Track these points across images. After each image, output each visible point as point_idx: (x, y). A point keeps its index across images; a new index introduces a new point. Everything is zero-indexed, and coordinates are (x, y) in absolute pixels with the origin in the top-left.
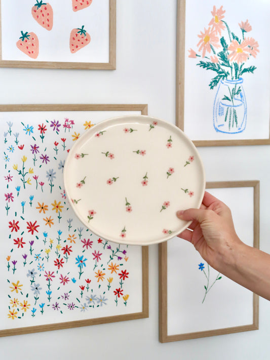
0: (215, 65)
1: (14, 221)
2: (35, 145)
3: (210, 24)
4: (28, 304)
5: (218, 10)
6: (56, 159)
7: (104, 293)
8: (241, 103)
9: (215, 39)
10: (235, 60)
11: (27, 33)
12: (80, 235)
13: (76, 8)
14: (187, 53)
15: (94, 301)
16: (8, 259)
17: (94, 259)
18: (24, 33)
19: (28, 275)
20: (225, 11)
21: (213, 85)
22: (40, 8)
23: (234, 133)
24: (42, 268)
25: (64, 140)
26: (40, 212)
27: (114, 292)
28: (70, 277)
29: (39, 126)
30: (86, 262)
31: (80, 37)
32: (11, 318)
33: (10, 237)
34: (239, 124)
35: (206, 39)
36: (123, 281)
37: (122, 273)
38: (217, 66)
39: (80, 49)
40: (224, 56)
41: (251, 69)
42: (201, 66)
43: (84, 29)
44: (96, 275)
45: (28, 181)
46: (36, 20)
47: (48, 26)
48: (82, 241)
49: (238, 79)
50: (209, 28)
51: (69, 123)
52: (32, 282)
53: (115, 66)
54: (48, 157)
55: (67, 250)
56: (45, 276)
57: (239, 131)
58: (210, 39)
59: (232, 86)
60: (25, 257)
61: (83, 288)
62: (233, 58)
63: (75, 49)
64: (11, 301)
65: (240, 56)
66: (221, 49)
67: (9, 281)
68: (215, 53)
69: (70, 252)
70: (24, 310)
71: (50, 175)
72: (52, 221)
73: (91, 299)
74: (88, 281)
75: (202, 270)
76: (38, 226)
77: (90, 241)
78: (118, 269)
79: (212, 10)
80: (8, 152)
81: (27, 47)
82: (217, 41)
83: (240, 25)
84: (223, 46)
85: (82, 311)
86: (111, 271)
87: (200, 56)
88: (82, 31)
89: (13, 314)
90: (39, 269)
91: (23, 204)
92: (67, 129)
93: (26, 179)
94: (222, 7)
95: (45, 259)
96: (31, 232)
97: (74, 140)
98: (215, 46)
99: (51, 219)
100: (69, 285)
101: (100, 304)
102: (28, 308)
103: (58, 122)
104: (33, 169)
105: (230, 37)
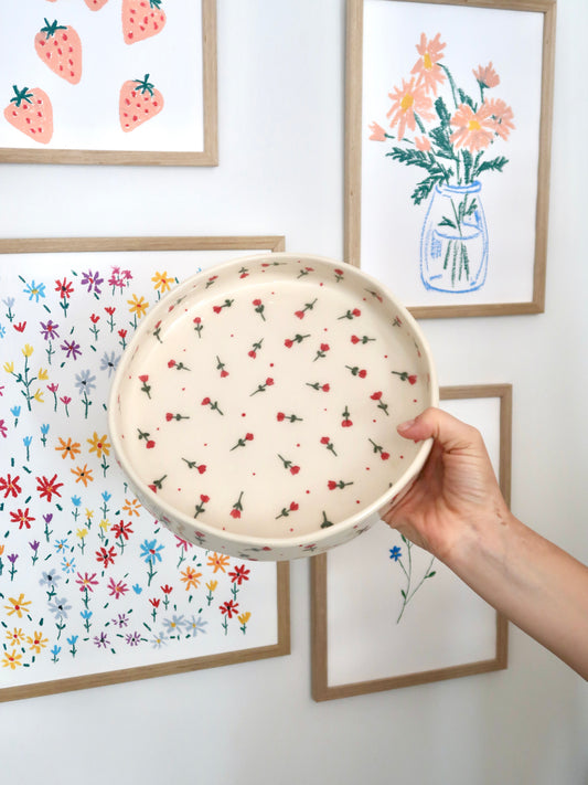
0: (423, 155)
1: (9, 476)
2: (50, 322)
3: (413, 72)
4: (43, 638)
5: (431, 43)
6: (95, 349)
7: (200, 611)
8: (477, 231)
9: (425, 102)
10: (465, 145)
11: (26, 89)
13: (131, 36)
14: (366, 132)
15: (180, 626)
16: (1, 551)
17: (178, 546)
18: (20, 89)
19: (42, 582)
20: (444, 45)
21: (419, 196)
22: (53, 37)
23: (463, 292)
24: (70, 568)
25: (110, 311)
26: (64, 456)
27: (221, 608)
28: (130, 583)
29: (58, 282)
30: (161, 552)
31: (141, 97)
32: (9, 667)
33: (2, 509)
34: (472, 274)
35: (405, 103)
36: (237, 586)
37: (235, 572)
38: (428, 158)
39: (142, 122)
40: (442, 136)
41: (498, 164)
42: (394, 158)
43: (149, 81)
44: (183, 577)
45: (37, 397)
46: (45, 61)
47: (72, 75)
49: (470, 184)
50: (413, 79)
51: (122, 276)
52: (51, 594)
53: (217, 158)
54: (78, 346)
56: (78, 582)
57: (473, 287)
58: (414, 102)
59: (459, 198)
60: (35, 546)
61: (156, 603)
62: (461, 140)
63: (132, 123)
64: (9, 633)
65: (476, 137)
66: (437, 123)
67: (1, 595)
68: (423, 131)
69: (129, 534)
70: (35, 650)
71: (84, 383)
72: (90, 474)
73: (173, 624)
74: (167, 590)
75: (396, 560)
76: (62, 484)
78: (228, 564)
79: (419, 43)
81: (28, 120)
82: (429, 106)
83: (475, 72)
84: (441, 117)
85: (155, 647)
86: (213, 567)
87: (392, 138)
88: (145, 85)
89: (12, 659)
90: (64, 569)
91: (27, 442)
92: (118, 288)
93: (33, 390)
94: (438, 36)
95: (77, 549)
96: (46, 497)
97: (132, 310)
98: (423, 115)
99: (87, 470)
100: (128, 599)
101: (191, 633)
102: (43, 646)
103: (97, 274)
104: (46, 371)
105: (454, 98)
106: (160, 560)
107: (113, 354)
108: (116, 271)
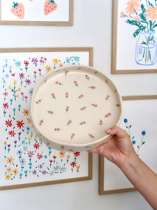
0: (137, 22)
1: (9, 120)
2: (22, 73)
4: (17, 171)
6: (35, 82)
7: (65, 164)
8: (154, 46)
9: (138, 5)
10: (150, 19)
11: (17, 3)
14: (119, 15)
15: (58, 169)
16: (5, 143)
19: (17, 153)
21: (135, 35)
23: (149, 65)
24: (26, 149)
25: (40, 70)
26: (25, 115)
27: (71, 164)
28: (43, 155)
29: (25, 61)
31: (51, 5)
32: (7, 179)
33: (6, 130)
34: (152, 59)
35: (131, 6)
36: (76, 157)
37: (76, 153)
38: (138, 23)
39: (50, 12)
40: (143, 16)
42: (128, 23)
44: (60, 153)
45: (18, 96)
49: (151, 31)
52: (20, 157)
53: (73, 23)
54: (30, 81)
56: (28, 154)
57: (152, 63)
58: (134, 5)
59: (148, 35)
60: (16, 142)
61: (51, 162)
62: (149, 17)
63: (48, 13)
64: (7, 169)
65: (153, 16)
66: (141, 12)
67: (5, 157)
68: (137, 14)
70: (15, 174)
71: (31, 92)
73: (56, 168)
74: (55, 157)
76: (24, 123)
80: (5, 78)
81: (17, 12)
82: (139, 6)
84: (143, 10)
85: (51, 175)
87: (127, 16)
88: (52, 1)
89: (8, 177)
90: (24, 150)
91: (14, 110)
92: (42, 63)
93: (16, 94)
95: (28, 144)
96: (19, 127)
97: (46, 70)
98: (137, 10)
100: (43, 160)
101: (62, 171)
102: (17, 173)
103: (36, 59)
104: (20, 88)
105: (147, 4)
108: (42, 58)
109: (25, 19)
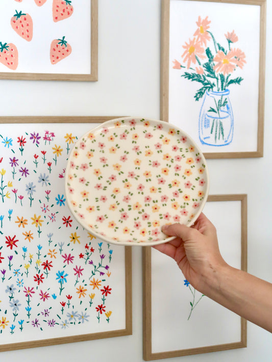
0: (200, 76)
2: (14, 158)
3: (195, 35)
4: (6, 321)
5: (204, 21)
6: (36, 172)
7: (86, 309)
8: (227, 114)
9: (201, 50)
10: (221, 71)
11: (6, 44)
12: (61, 250)
13: (56, 18)
14: (171, 65)
15: (75, 317)
17: (75, 274)
18: (3, 44)
19: (6, 291)
20: (210, 22)
21: (198, 97)
22: (20, 19)
23: (221, 146)
24: (21, 284)
25: (44, 153)
26: (19, 226)
27: (96, 308)
28: (51, 293)
29: (19, 138)
30: (66, 277)
31: (61, 48)
34: (226, 136)
35: (191, 50)
36: (105, 297)
37: (104, 289)
39: (60, 60)
40: (209, 67)
41: (238, 81)
42: (185, 78)
43: (64, 40)
44: (78, 291)
45: (7, 195)
46: (15, 30)
47: (28, 37)
48: (63, 257)
49: (224, 91)
50: (194, 39)
51: (50, 135)
52: (11, 298)
53: (97, 77)
54: (27, 170)
55: (47, 265)
56: (25, 292)
57: (226, 143)
58: (195, 50)
59: (218, 98)
60: (4, 272)
61: (63, 305)
62: (219, 69)
63: (56, 60)
65: (226, 67)
66: (206, 60)
68: (200, 64)
69: (50, 267)
70: (2, 327)
71: (30, 189)
72: (32, 236)
73: (72, 316)
74: (69, 297)
75: (187, 286)
76: (17, 241)
77: (71, 257)
78: (100, 285)
79: (197, 21)
81: (6, 59)
82: (203, 52)
83: (225, 35)
84: (209, 57)
85: (63, 327)
86: (93, 286)
87: (184, 67)
88: (63, 42)
90: (18, 285)
91: (2, 218)
92: (48, 141)
93: (5, 192)
94: (207, 17)
95: (25, 275)
96: (10, 246)
97: (54, 153)
98: (200, 57)
99: (30, 233)
100: (50, 301)
101: (81, 321)
102: (6, 325)
103: (38, 134)
104: (12, 183)
105: (216, 48)
106: (66, 281)
107: (45, 174)
109: (20, 69)
